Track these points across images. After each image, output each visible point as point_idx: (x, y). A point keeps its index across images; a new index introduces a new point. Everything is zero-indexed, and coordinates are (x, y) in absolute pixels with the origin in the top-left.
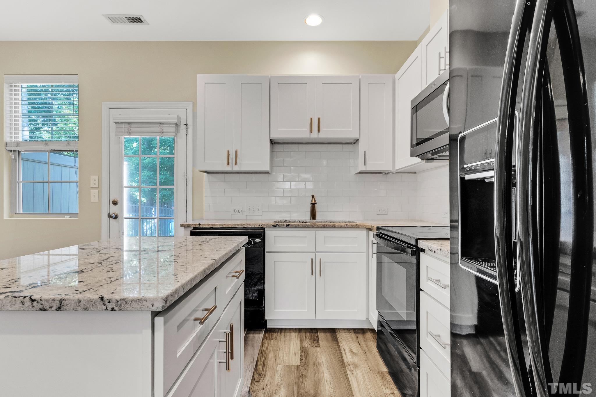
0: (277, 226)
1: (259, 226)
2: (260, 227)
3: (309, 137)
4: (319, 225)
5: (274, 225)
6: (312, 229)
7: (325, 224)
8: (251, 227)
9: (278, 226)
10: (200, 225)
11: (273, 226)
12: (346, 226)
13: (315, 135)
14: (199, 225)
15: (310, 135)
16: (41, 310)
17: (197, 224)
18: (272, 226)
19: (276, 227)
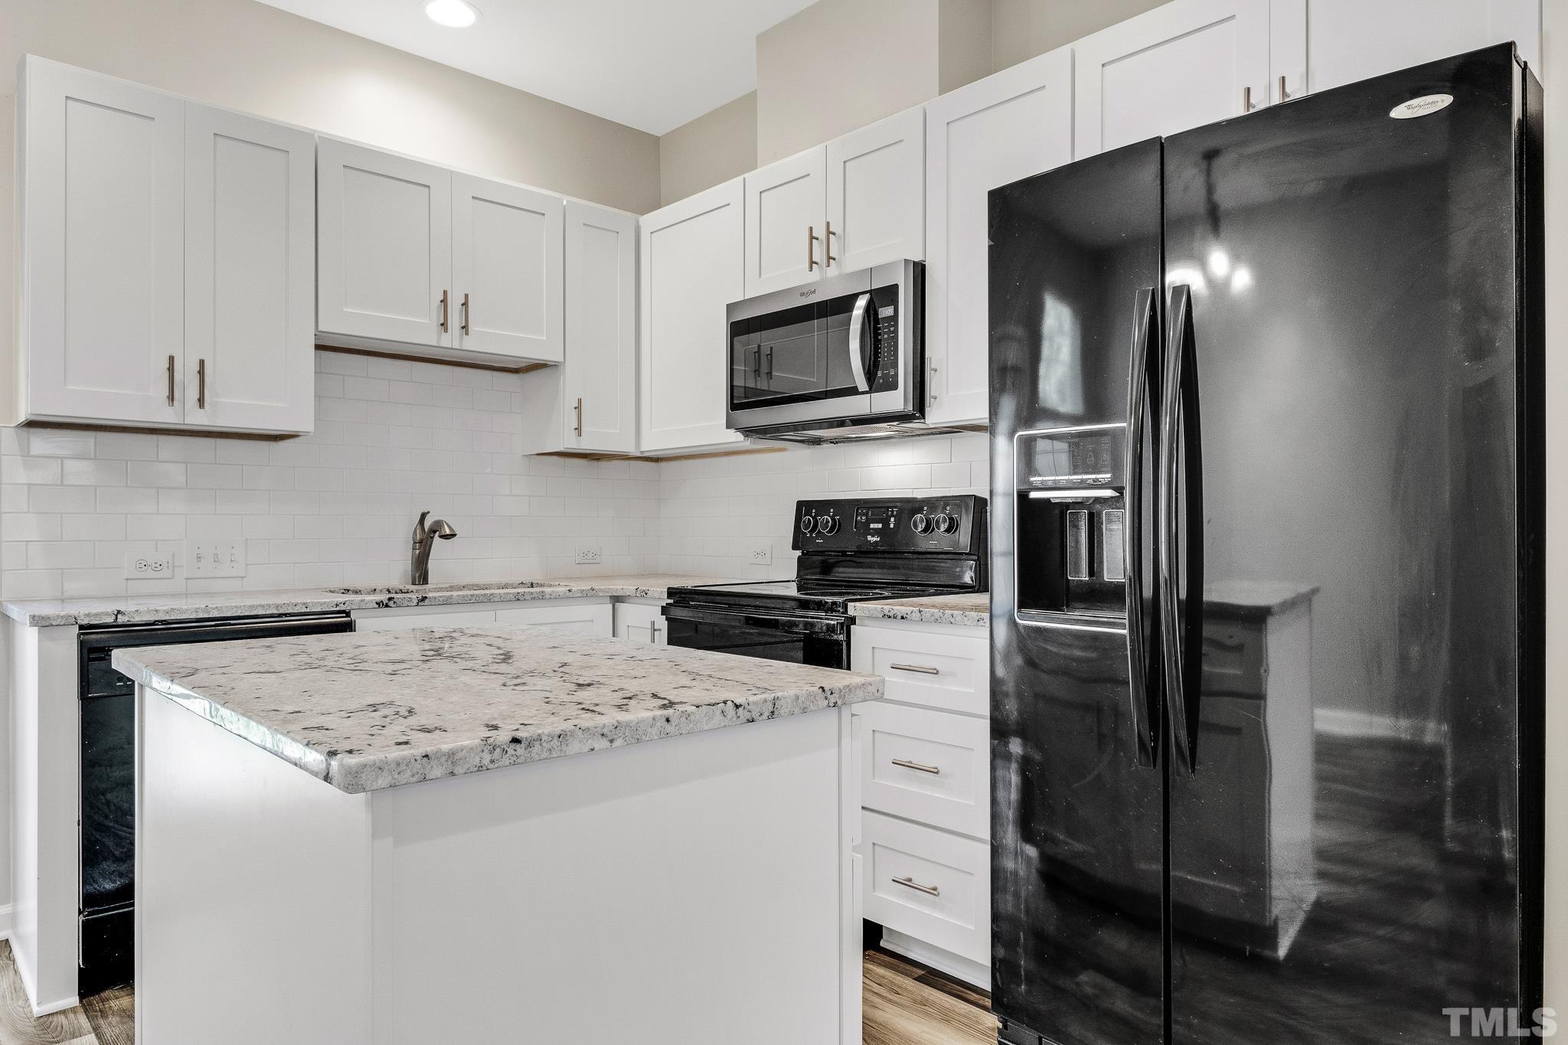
0: (391, 603)
1: (337, 605)
2: (338, 609)
3: (435, 344)
4: (504, 594)
5: (382, 602)
6: (489, 606)
7: (519, 590)
8: (308, 610)
9: (395, 602)
10: (119, 616)
11: (379, 605)
12: (568, 594)
13: (451, 342)
14: (117, 616)
15: (439, 337)
16: (748, 721)
17: (107, 614)
18: (377, 603)
19: (387, 606)
